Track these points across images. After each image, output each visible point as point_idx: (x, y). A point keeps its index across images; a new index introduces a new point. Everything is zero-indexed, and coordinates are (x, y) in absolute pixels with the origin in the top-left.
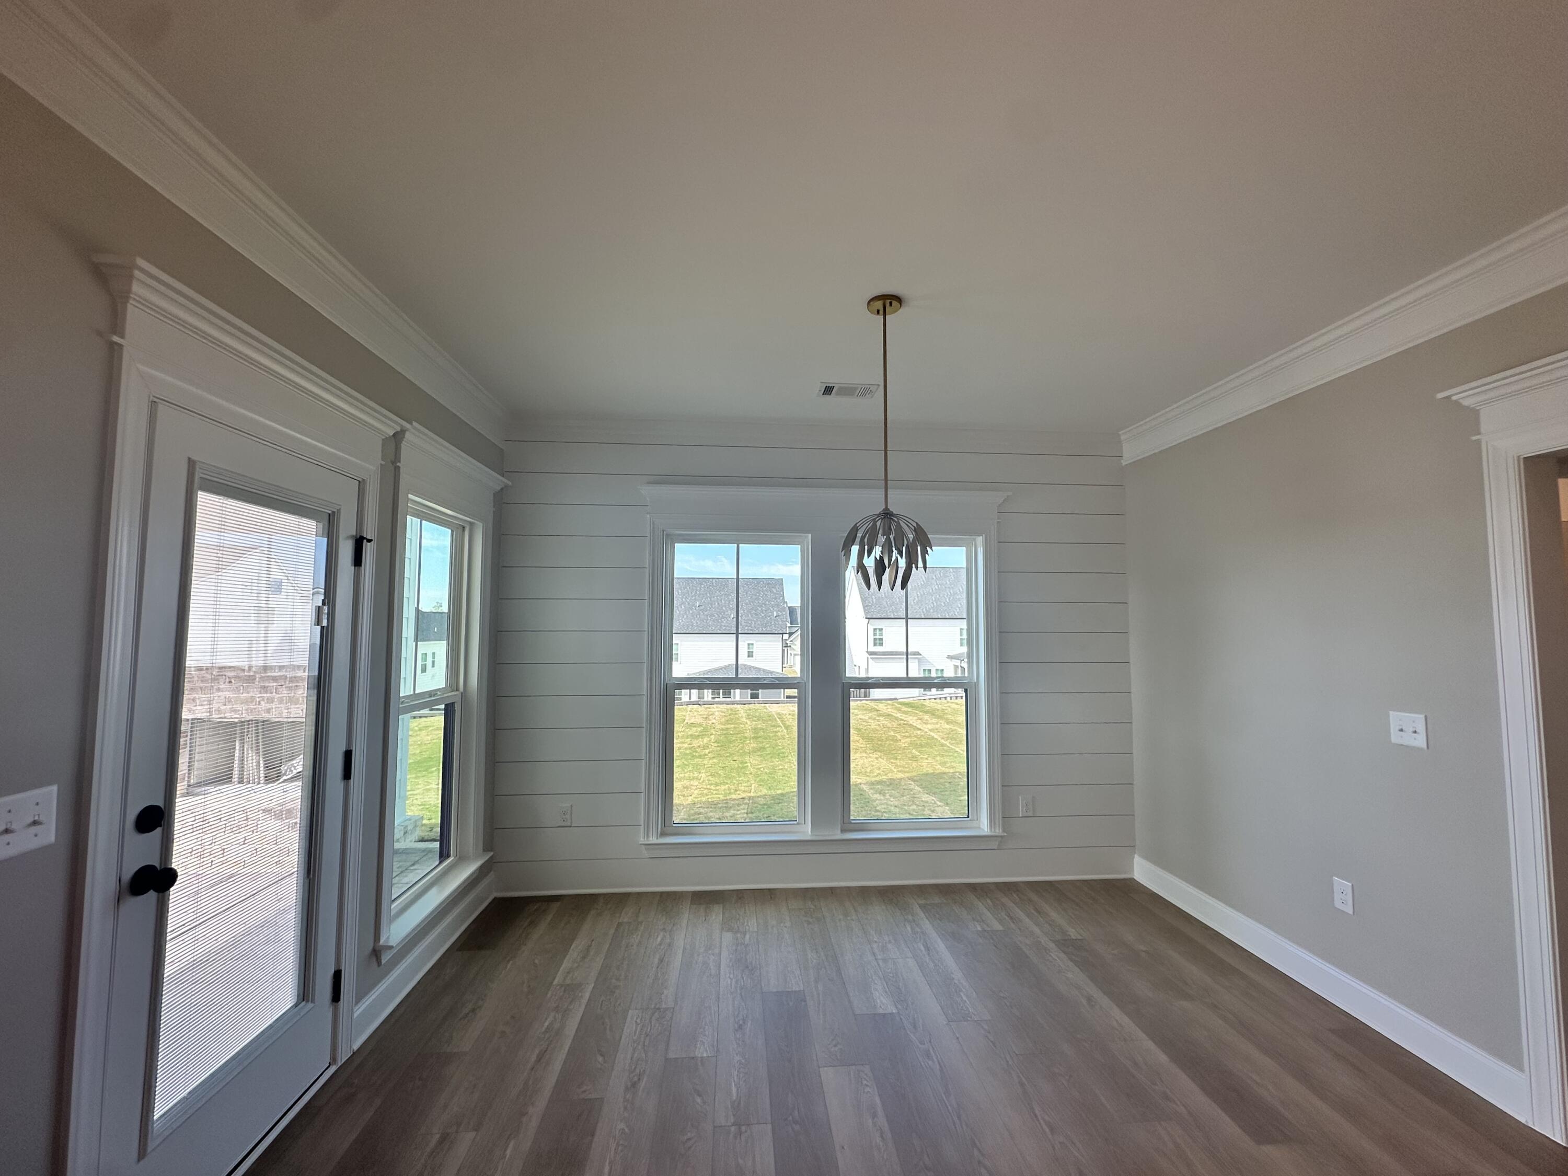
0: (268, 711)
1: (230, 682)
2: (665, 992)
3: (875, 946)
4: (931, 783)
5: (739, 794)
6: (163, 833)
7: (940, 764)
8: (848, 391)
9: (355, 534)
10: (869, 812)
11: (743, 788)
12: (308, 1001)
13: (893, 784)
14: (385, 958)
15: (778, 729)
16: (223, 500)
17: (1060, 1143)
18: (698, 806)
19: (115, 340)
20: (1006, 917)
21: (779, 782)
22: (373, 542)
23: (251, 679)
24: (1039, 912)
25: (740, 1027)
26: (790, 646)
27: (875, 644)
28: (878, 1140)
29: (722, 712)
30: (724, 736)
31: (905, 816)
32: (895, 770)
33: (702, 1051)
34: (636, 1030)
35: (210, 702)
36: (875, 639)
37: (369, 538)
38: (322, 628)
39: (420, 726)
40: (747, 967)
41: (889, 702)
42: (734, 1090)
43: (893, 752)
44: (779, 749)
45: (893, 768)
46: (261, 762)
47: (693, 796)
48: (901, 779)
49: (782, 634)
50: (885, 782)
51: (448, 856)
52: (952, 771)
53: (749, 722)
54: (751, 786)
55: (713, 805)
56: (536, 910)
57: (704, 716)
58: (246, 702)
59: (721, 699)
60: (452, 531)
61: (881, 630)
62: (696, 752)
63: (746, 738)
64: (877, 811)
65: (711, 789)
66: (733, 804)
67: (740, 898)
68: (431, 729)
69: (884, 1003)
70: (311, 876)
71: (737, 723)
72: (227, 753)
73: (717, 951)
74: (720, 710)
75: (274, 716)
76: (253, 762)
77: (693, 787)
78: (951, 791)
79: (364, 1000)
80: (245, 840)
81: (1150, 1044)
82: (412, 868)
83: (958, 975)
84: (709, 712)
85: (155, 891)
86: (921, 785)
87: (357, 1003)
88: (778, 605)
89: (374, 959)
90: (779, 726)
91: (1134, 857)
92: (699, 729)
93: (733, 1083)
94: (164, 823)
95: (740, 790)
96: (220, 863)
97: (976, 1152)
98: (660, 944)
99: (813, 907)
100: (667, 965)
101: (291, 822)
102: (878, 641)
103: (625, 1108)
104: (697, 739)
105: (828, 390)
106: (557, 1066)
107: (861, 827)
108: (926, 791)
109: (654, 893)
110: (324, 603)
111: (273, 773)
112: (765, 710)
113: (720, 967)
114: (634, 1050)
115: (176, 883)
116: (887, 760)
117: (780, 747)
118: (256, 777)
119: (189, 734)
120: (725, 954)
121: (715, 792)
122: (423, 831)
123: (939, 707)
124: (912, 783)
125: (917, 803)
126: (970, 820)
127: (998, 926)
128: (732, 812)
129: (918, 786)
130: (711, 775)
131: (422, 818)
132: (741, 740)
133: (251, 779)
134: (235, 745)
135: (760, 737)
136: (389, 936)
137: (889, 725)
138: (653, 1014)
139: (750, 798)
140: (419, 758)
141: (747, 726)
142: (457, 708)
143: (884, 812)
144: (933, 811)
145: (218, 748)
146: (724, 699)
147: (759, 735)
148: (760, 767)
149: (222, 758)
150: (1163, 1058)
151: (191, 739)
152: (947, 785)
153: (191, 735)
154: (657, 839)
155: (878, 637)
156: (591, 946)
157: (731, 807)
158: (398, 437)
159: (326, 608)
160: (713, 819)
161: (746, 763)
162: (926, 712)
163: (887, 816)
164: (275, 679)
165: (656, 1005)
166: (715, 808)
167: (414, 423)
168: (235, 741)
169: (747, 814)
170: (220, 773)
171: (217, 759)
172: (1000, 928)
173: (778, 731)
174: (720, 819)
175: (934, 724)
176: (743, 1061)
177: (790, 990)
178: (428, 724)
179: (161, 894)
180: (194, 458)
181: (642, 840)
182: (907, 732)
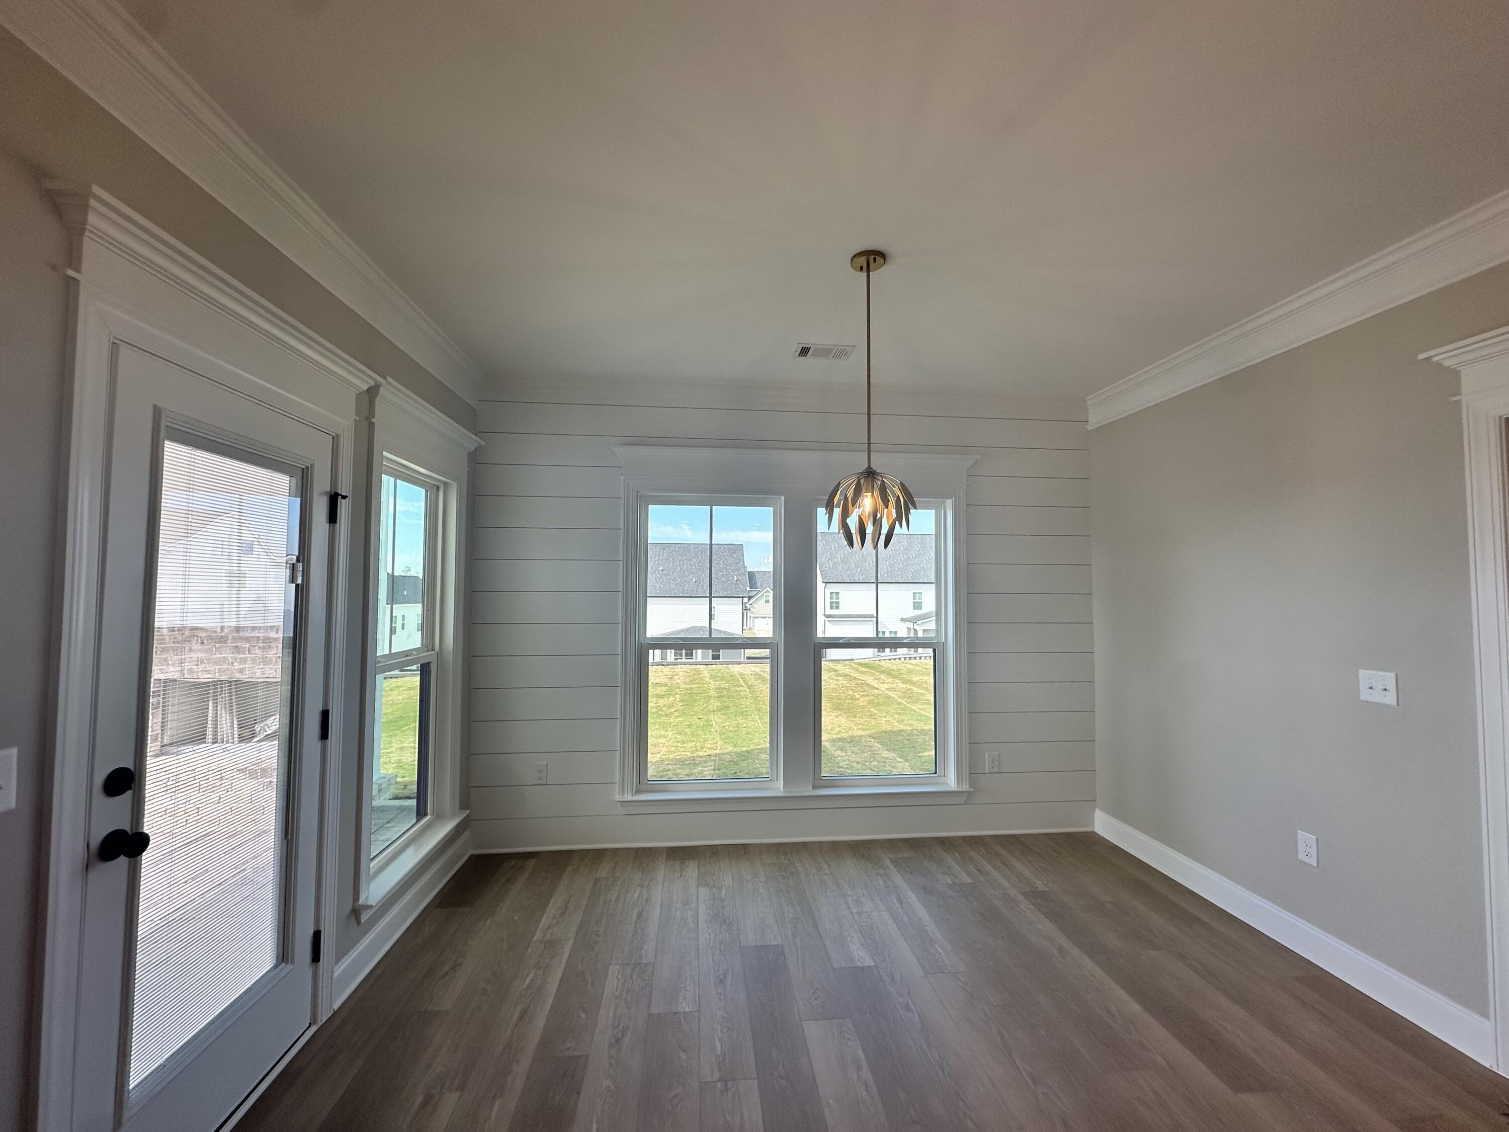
0: (241, 671)
1: (203, 643)
2: (645, 947)
3: (849, 900)
4: (891, 739)
5: (705, 752)
6: (133, 797)
7: (898, 722)
8: (824, 352)
9: (329, 490)
10: (832, 768)
11: (709, 745)
12: (287, 963)
13: (853, 741)
14: (364, 919)
15: (741, 688)
16: (191, 450)
17: (1043, 1093)
18: (666, 763)
19: (69, 274)
20: (974, 870)
21: (743, 739)
22: (347, 499)
23: (223, 640)
24: (1006, 865)
25: (721, 981)
26: (749, 610)
27: (831, 608)
28: (864, 1093)
29: (686, 672)
30: (688, 695)
31: (867, 772)
32: (855, 728)
33: (685, 1006)
34: (618, 985)
35: (181, 663)
36: (832, 603)
37: (344, 494)
38: (297, 585)
39: (391, 686)
40: (725, 921)
41: (847, 662)
42: (718, 1045)
43: (852, 710)
44: (743, 708)
45: (853, 726)
46: (235, 722)
47: (661, 753)
48: (861, 736)
49: (743, 597)
50: (846, 739)
51: (426, 815)
52: (909, 728)
53: (712, 682)
54: (716, 743)
55: (682, 762)
56: (512, 867)
57: (669, 676)
58: (218, 662)
59: (684, 660)
60: (427, 491)
61: (837, 593)
62: (662, 710)
63: (710, 697)
64: (840, 767)
65: (677, 747)
66: (700, 761)
67: (714, 854)
68: (402, 689)
69: (862, 957)
70: (289, 837)
71: (700, 683)
72: (200, 714)
73: (693, 906)
74: (684, 670)
75: (247, 676)
76: (227, 722)
77: (660, 745)
78: (910, 748)
79: (343, 960)
80: (220, 799)
81: (1122, 994)
82: (388, 825)
83: (932, 928)
84: (673, 672)
85: (126, 856)
86: (881, 742)
87: (336, 964)
88: (738, 570)
89: (353, 920)
90: (741, 686)
91: (1095, 811)
92: (664, 689)
93: (717, 1038)
94: (135, 787)
95: (706, 747)
96: (196, 822)
97: (961, 1103)
98: (638, 900)
99: (786, 861)
100: (646, 921)
101: (265, 781)
102: (834, 605)
103: (611, 1065)
104: (662, 698)
105: (804, 352)
106: (540, 1021)
107: (831, 783)
108: (885, 748)
109: (629, 850)
110: (298, 560)
111: (247, 733)
112: (727, 671)
113: (698, 922)
114: (617, 1005)
115: (149, 847)
116: (847, 719)
117: (743, 706)
118: (230, 738)
119: (162, 693)
120: (702, 909)
121: (681, 750)
122: (397, 789)
123: (895, 667)
124: (872, 740)
125: (878, 759)
126: (938, 776)
127: (967, 880)
128: (700, 768)
129: (878, 743)
130: (677, 733)
131: (396, 776)
132: (705, 699)
133: (225, 739)
134: (208, 705)
135: (723, 696)
136: (368, 896)
137: (848, 685)
138: (634, 969)
139: (716, 755)
140: (391, 718)
141: (710, 685)
142: (433, 667)
143: (847, 768)
144: (894, 767)
145: (191, 708)
146: (687, 660)
147: (722, 694)
148: (724, 725)
149: (194, 719)
150: (1135, 1007)
151: (163, 698)
152: (906, 742)
153: (164, 695)
154: (632, 796)
155: (834, 600)
156: (569, 902)
157: (698, 764)
158: (372, 392)
159: (300, 565)
160: (681, 776)
161: (712, 721)
162: (883, 672)
163: (850, 772)
164: (247, 639)
165: (636, 960)
166: (683, 765)
167: (389, 379)
168: (208, 701)
169: (714, 770)
170: (193, 734)
171: (190, 720)
172: (969, 881)
173: (741, 691)
174: (688, 775)
175: (891, 683)
176: (726, 1016)
177: (768, 944)
178: (400, 684)
179: (132, 859)
180: (160, 405)
181: (618, 797)
182: (864, 691)
